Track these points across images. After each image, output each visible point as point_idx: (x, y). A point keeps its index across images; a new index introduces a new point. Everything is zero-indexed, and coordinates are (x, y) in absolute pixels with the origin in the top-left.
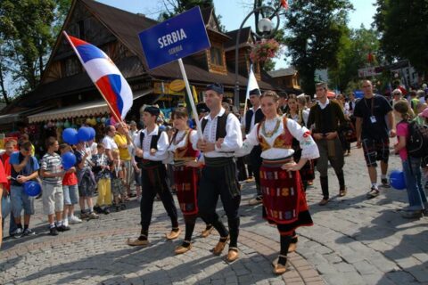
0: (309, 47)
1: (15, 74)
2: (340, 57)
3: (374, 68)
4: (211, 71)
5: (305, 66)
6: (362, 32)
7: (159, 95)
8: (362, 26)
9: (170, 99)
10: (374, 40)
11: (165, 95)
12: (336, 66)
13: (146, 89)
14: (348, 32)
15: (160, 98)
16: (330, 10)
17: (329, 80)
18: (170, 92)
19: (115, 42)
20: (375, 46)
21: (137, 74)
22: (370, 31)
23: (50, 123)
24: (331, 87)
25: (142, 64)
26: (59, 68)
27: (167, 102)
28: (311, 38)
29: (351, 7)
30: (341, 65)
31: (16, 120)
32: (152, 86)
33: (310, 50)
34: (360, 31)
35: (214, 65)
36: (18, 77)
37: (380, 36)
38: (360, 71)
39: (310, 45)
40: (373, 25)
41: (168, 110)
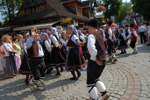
1: (3, 13)
2: (119, 12)
3: (130, 17)
4: (77, 15)
5: (107, 15)
6: (126, 3)
7: (62, 23)
8: (126, 1)
10: (130, 7)
11: (64, 23)
12: (118, 15)
13: (57, 20)
14: (122, 4)
15: (62, 24)
17: (115, 20)
18: (66, 22)
19: (46, 3)
20: (130, 9)
21: (55, 15)
22: (129, 3)
23: (22, 31)
24: (115, 23)
25: (56, 12)
27: (64, 25)
28: (110, 5)
30: (119, 15)
32: (59, 19)
33: (109, 9)
34: (125, 3)
35: (79, 13)
36: (3, 14)
37: (132, 5)
38: (126, 17)
39: (109, 7)
40: (130, 2)
41: (65, 28)
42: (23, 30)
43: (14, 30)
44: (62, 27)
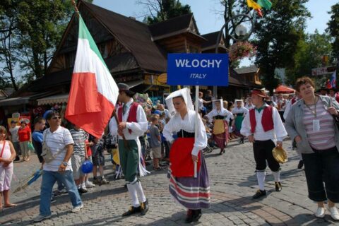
0: (270, 49)
1: (23, 64)
2: (297, 58)
3: (326, 68)
5: (266, 65)
6: (316, 36)
7: (149, 85)
8: (316, 31)
9: (157, 89)
10: (327, 43)
11: (154, 86)
12: (293, 66)
13: (137, 80)
14: (304, 37)
15: (149, 88)
16: (289, 17)
17: (286, 78)
18: (158, 84)
19: (113, 40)
20: (327, 49)
21: (132, 68)
22: (323, 36)
23: (57, 106)
24: (287, 84)
25: (135, 60)
26: (64, 60)
27: (154, 91)
28: (273, 41)
29: (309, 15)
30: (297, 65)
31: (27, 102)
32: (143, 78)
33: (270, 52)
34: (314, 36)
36: (25, 66)
37: (333, 39)
38: (314, 70)
39: (271, 47)
40: (326, 31)
41: (156, 98)
42: (59, 104)
43: (39, 104)
44: (150, 96)
